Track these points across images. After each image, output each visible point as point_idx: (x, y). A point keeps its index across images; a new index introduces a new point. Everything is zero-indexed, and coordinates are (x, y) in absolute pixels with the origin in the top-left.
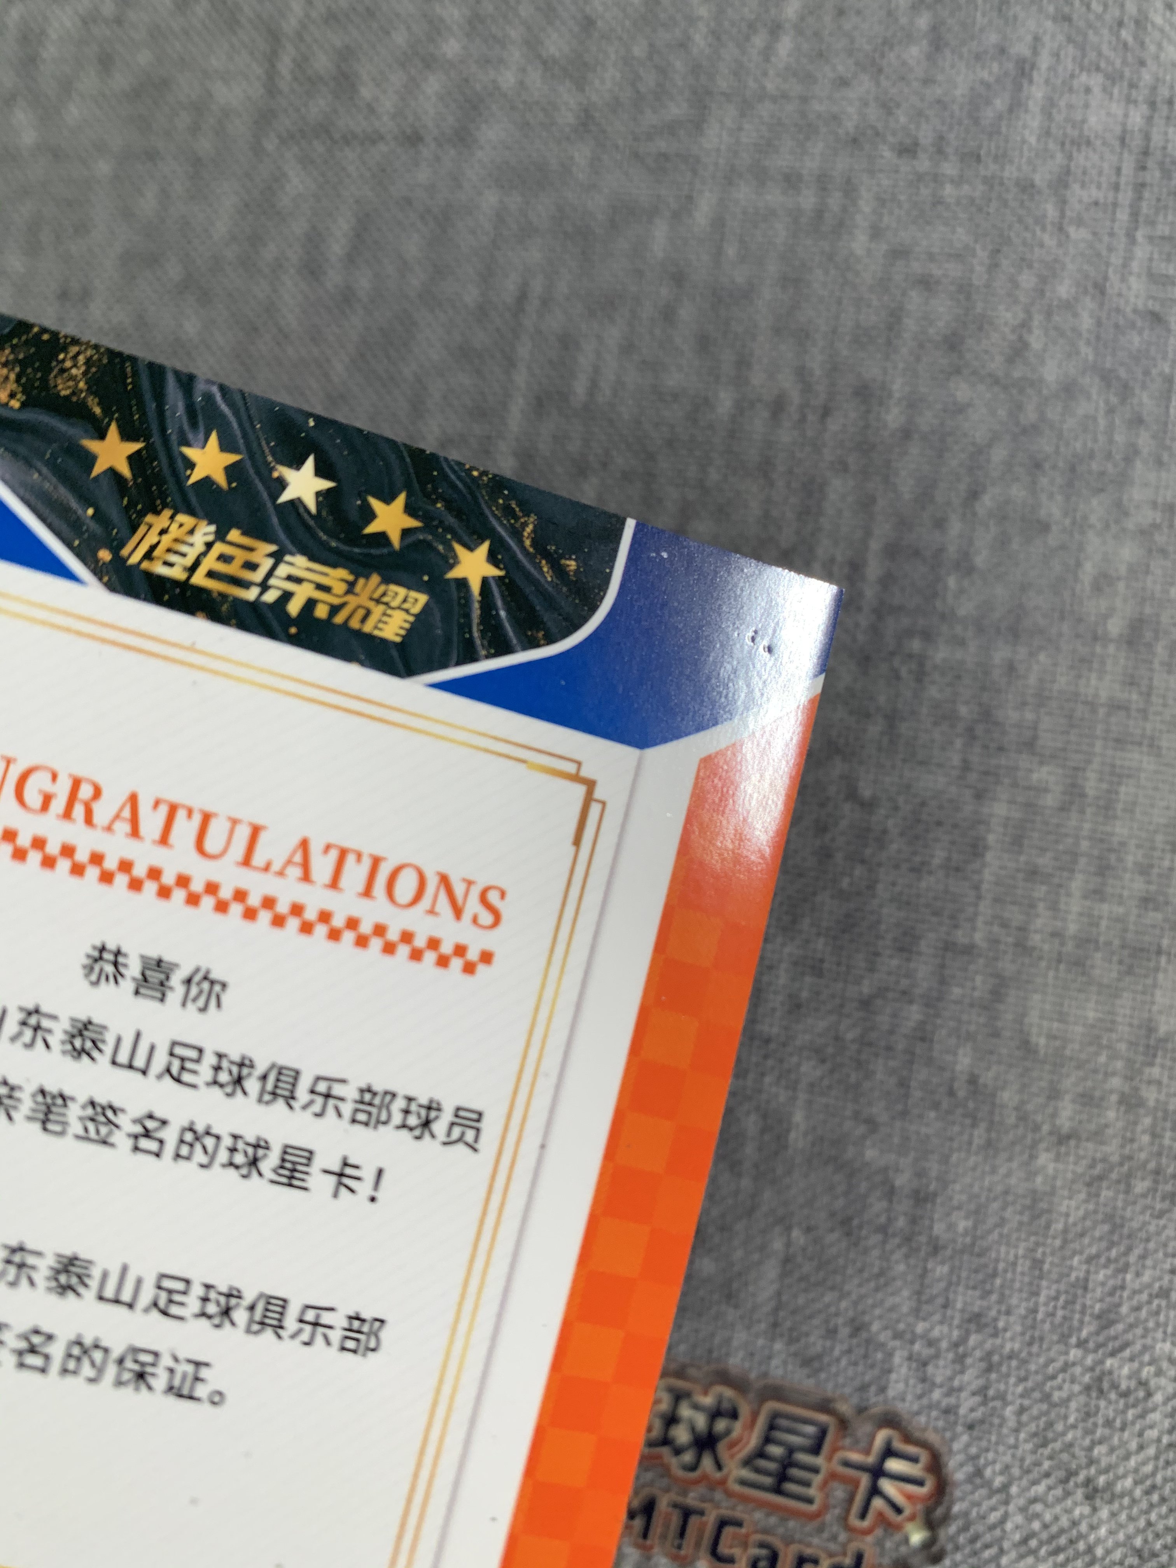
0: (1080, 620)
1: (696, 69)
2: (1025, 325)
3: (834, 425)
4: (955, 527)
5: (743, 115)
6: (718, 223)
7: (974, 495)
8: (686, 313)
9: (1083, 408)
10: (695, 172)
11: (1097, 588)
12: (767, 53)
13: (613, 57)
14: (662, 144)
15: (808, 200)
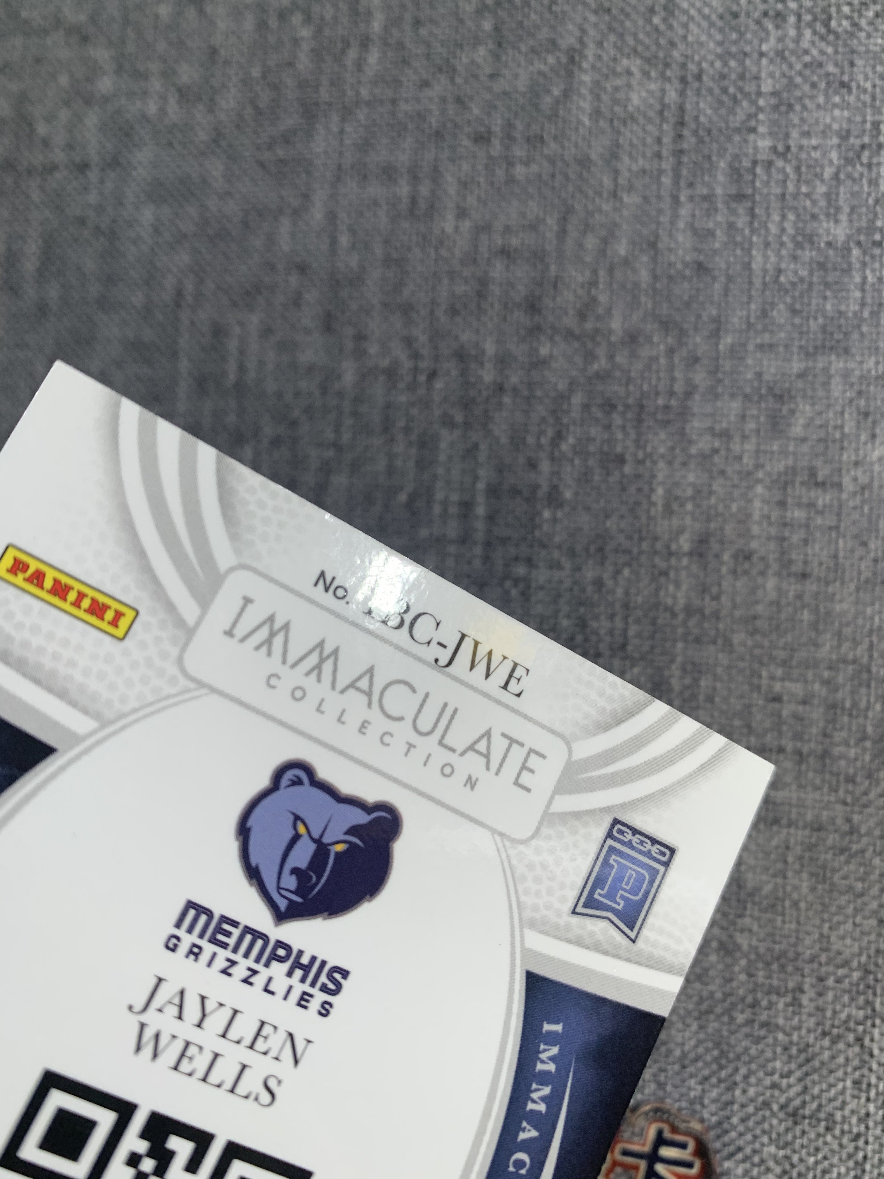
0: (656, 539)
1: (302, 84)
2: (593, 283)
3: (439, 385)
4: (545, 466)
5: (343, 120)
6: (332, 217)
7: (559, 436)
8: (311, 296)
9: (645, 352)
10: (308, 173)
11: (668, 510)
12: (360, 64)
13: (234, 79)
14: (280, 152)
15: (404, 189)
